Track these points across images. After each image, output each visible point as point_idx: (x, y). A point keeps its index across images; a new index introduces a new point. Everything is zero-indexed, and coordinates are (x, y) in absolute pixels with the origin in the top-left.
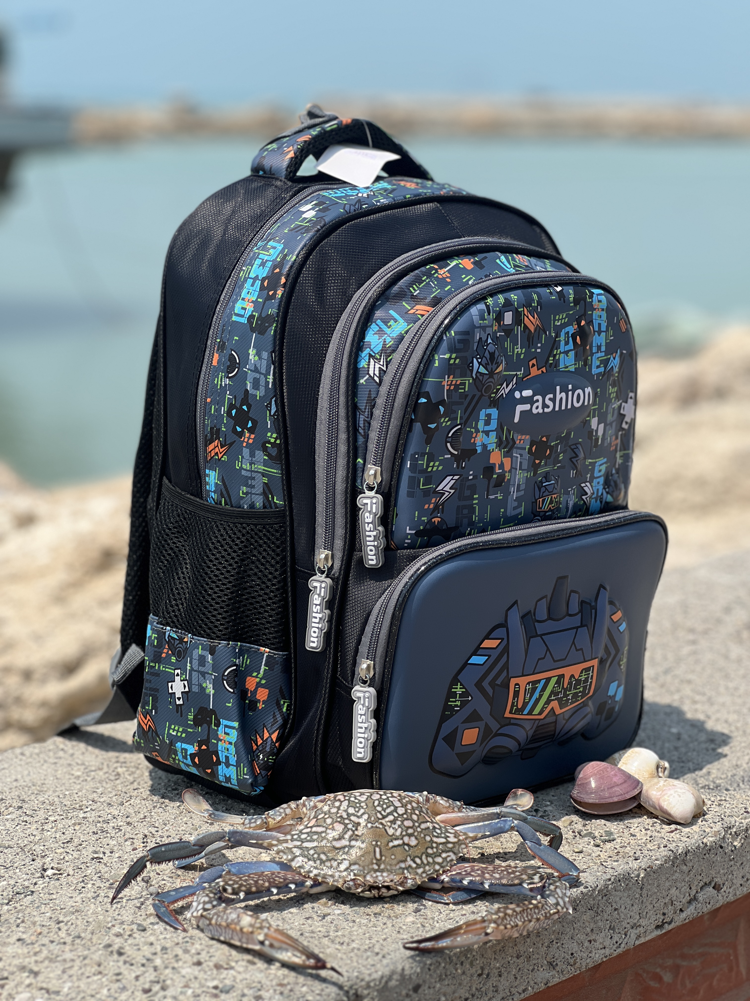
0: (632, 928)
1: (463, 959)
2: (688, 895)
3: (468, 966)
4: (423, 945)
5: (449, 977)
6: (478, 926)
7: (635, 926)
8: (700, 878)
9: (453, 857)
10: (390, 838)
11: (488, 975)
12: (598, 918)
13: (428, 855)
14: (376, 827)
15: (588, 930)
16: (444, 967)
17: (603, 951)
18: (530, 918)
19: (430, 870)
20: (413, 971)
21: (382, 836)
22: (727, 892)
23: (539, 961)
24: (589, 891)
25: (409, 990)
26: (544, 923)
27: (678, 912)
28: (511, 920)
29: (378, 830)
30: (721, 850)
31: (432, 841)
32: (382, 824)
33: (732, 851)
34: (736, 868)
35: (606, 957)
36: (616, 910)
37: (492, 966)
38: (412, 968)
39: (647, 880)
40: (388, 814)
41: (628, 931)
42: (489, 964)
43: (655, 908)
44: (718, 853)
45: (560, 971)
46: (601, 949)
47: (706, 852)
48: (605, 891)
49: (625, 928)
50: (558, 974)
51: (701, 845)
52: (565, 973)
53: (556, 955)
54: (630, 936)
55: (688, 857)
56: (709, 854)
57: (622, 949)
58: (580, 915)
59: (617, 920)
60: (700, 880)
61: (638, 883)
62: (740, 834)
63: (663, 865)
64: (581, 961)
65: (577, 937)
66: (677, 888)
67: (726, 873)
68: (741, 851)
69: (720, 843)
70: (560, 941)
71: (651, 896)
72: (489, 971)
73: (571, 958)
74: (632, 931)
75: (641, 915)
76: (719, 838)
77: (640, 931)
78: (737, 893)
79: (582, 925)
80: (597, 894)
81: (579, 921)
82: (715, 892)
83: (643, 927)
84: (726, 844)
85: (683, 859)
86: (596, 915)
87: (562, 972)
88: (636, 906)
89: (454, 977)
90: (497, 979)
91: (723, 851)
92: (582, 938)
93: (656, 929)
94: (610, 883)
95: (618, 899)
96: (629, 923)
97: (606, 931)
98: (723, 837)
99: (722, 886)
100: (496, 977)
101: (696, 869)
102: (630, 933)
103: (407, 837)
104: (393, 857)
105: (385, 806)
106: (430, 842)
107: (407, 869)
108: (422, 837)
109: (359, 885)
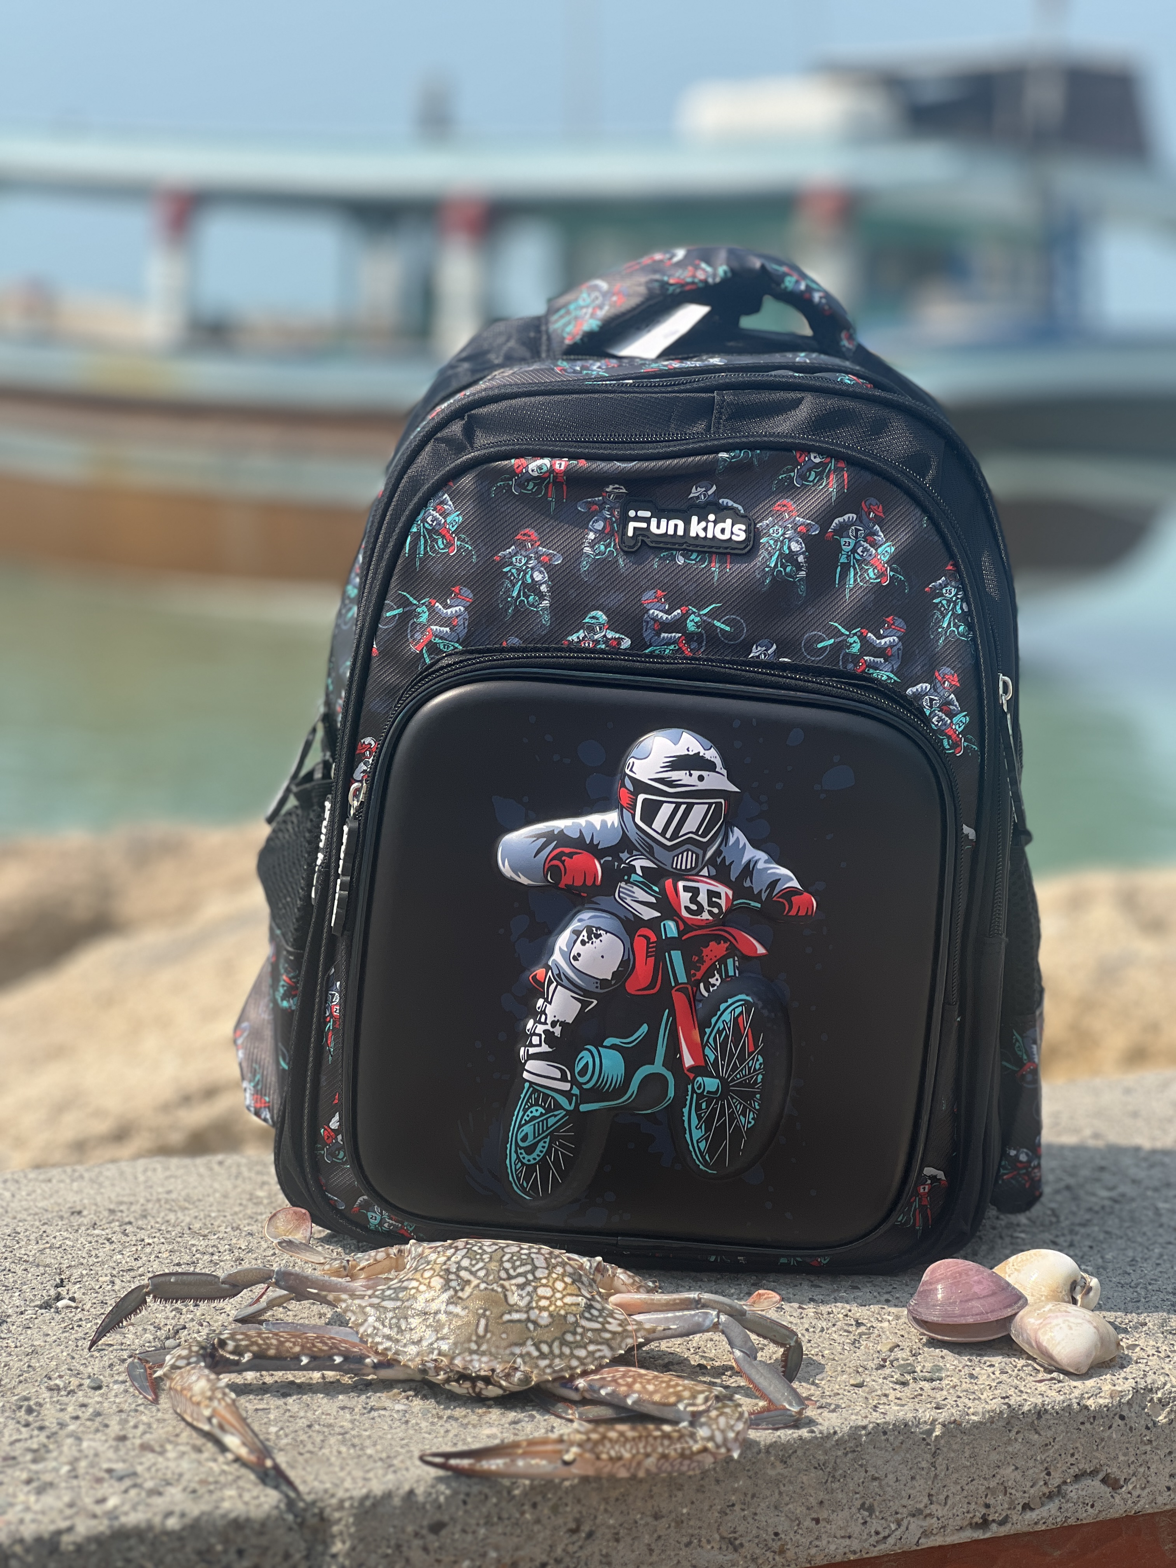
0: (914, 1516)
1: (539, 1499)
2: (1042, 1483)
3: (546, 1511)
4: (453, 1462)
5: (506, 1522)
6: (549, 1448)
7: (916, 1514)
8: (1073, 1460)
9: (606, 1352)
10: (509, 1308)
11: (590, 1535)
12: (836, 1485)
13: (563, 1343)
14: (493, 1290)
15: (813, 1501)
16: (496, 1505)
17: (847, 1542)
18: (649, 1450)
19: (559, 1365)
20: (430, 1499)
21: (496, 1303)
22: (1135, 1493)
23: (703, 1532)
24: (816, 1438)
25: (421, 1527)
26: (681, 1464)
27: (1020, 1507)
28: (613, 1447)
29: (494, 1293)
30: (1120, 1422)
31: (576, 1324)
32: (503, 1287)
33: (1147, 1428)
34: (1157, 1457)
35: (855, 1552)
36: (874, 1479)
37: (598, 1521)
38: (430, 1494)
39: (948, 1442)
40: (519, 1275)
41: (902, 1519)
42: (592, 1517)
43: (965, 1493)
44: (1114, 1426)
45: (749, 1556)
46: (842, 1537)
47: (1086, 1419)
48: (852, 1444)
49: (897, 1513)
50: (745, 1562)
51: (1075, 1406)
52: (760, 1561)
53: (741, 1529)
54: (907, 1529)
55: (1043, 1422)
56: (1091, 1424)
57: (889, 1547)
58: (794, 1474)
59: (878, 1497)
60: (1072, 1464)
61: (928, 1444)
62: (1169, 1402)
63: (985, 1424)
64: (797, 1550)
65: (787, 1508)
66: (1017, 1468)
67: (1133, 1462)
68: (1167, 1431)
69: (1118, 1409)
70: (748, 1508)
71: (956, 1470)
72: (594, 1528)
73: (773, 1540)
74: (912, 1520)
75: (934, 1499)
76: (1120, 1401)
77: (932, 1525)
78: (1160, 1500)
79: (798, 1490)
80: (833, 1446)
81: (791, 1482)
82: (1106, 1490)
83: (938, 1519)
84: (1133, 1415)
85: (1033, 1422)
86: (830, 1479)
87: (754, 1560)
88: (923, 1481)
89: (517, 1524)
90: (610, 1544)
91: (1126, 1424)
92: (798, 1511)
93: (968, 1528)
94: (863, 1432)
95: (880, 1462)
96: (904, 1506)
97: (854, 1510)
98: (1128, 1402)
99: (1122, 1483)
100: (608, 1541)
101: (1061, 1443)
102: (909, 1523)
103: (537, 1311)
104: (504, 1336)
105: (518, 1263)
106: (572, 1324)
107: (521, 1356)
108: (561, 1315)
109: (441, 1369)
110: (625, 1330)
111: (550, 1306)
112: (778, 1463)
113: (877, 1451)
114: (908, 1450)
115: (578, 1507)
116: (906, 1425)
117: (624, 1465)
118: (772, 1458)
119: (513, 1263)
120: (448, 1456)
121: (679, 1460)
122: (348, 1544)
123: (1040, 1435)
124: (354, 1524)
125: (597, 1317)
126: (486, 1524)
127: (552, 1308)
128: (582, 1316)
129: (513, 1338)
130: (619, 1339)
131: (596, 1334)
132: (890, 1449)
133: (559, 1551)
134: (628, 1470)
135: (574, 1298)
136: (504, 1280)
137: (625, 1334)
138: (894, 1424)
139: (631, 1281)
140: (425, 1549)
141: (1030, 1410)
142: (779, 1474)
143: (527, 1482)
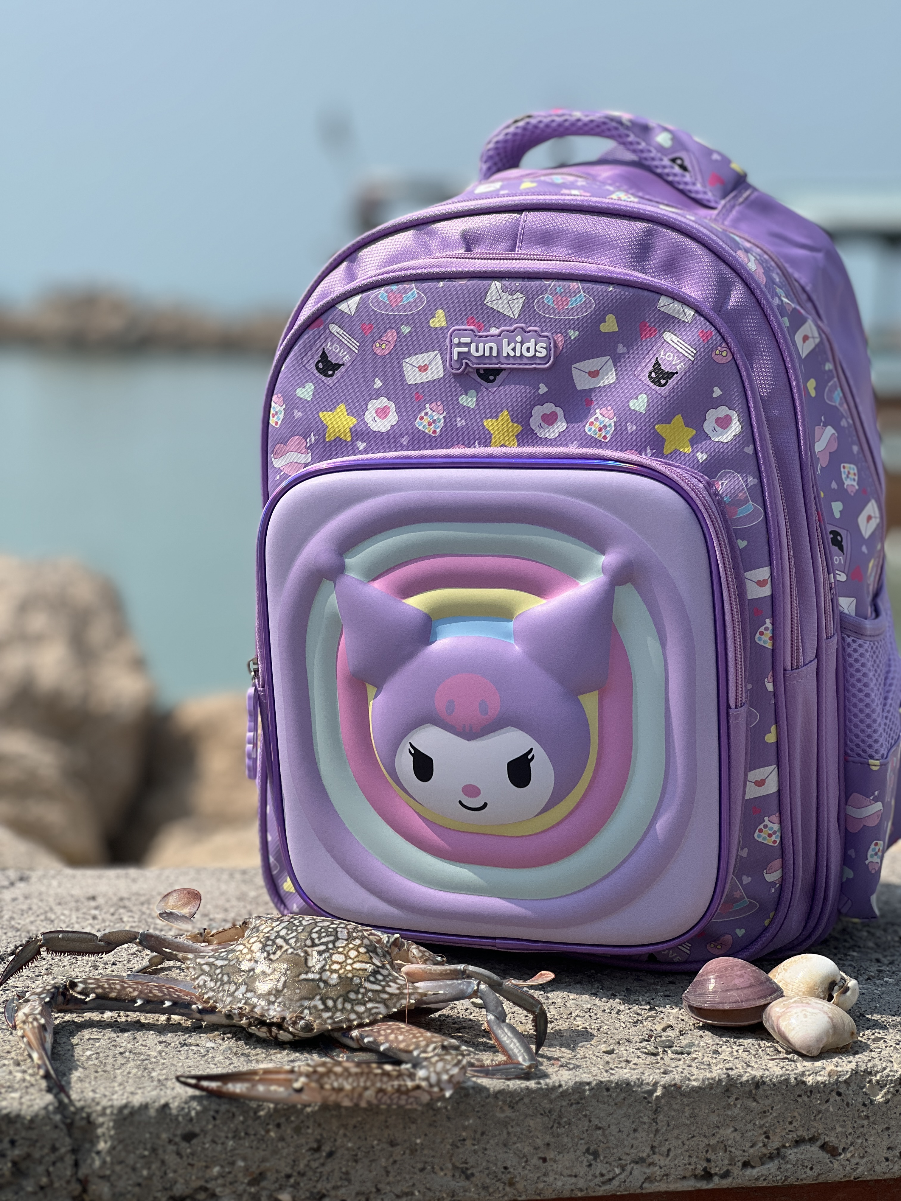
0: (637, 1163)
1: (283, 1120)
2: (761, 1145)
3: (289, 1131)
4: (205, 1084)
5: (252, 1137)
7: (640, 1161)
8: (791, 1127)
10: (306, 969)
11: (330, 1154)
12: (561, 1131)
15: (539, 1142)
16: (243, 1123)
17: (574, 1180)
20: (182, 1113)
22: (854, 1161)
23: (436, 1161)
24: (541, 1089)
25: (175, 1135)
27: (740, 1164)
30: (837, 1098)
32: (306, 952)
33: (864, 1105)
34: (874, 1131)
35: (581, 1190)
36: (598, 1128)
37: (338, 1143)
38: (183, 1109)
39: (668, 1102)
40: (322, 944)
41: (626, 1165)
42: (332, 1140)
43: (686, 1147)
44: (832, 1100)
45: (480, 1185)
46: (570, 1176)
47: (802, 1092)
48: (576, 1096)
49: (620, 1159)
50: (477, 1189)
51: (793, 1080)
52: (491, 1190)
53: (472, 1161)
54: (631, 1173)
55: (760, 1091)
56: (808, 1097)
57: (614, 1188)
58: (522, 1118)
59: (602, 1144)
60: (790, 1131)
61: (649, 1102)
62: (886, 1085)
63: (704, 1089)
64: (525, 1183)
65: (515, 1146)
66: (736, 1130)
67: (850, 1134)
68: (884, 1109)
69: (835, 1087)
70: (478, 1143)
71: (677, 1127)
72: (334, 1149)
73: (503, 1173)
74: (635, 1166)
75: (657, 1150)
76: (837, 1080)
77: (655, 1172)
78: (878, 1169)
79: (525, 1132)
80: (558, 1097)
81: (519, 1125)
82: (825, 1156)
83: (661, 1168)
84: (851, 1092)
85: (751, 1091)
86: (556, 1125)
87: (485, 1188)
88: (644, 1133)
89: (263, 1140)
90: (350, 1164)
91: (843, 1100)
92: (526, 1150)
93: (692, 1178)
94: (587, 1087)
95: (602, 1114)
96: (628, 1154)
97: (579, 1153)
98: (845, 1081)
99: (840, 1151)
100: (348, 1161)
101: (778, 1112)
102: (632, 1169)
103: (328, 973)
104: (298, 991)
105: (324, 934)
106: (357, 985)
107: (309, 1008)
108: (348, 978)
109: (244, 1015)
110: (402, 993)
111: (340, 969)
112: (506, 1108)
113: (601, 1105)
114: (630, 1105)
115: (318, 1131)
116: (628, 1084)
117: (347, 1096)
118: (500, 1103)
119: (320, 934)
120: (199, 1078)
121: (396, 1095)
122: (109, 1144)
123: (758, 1102)
124: (114, 1127)
125: (381, 981)
126: (234, 1137)
127: (341, 972)
128: (367, 979)
129: (304, 993)
130: (395, 1000)
131: (376, 994)
132: (613, 1104)
133: (302, 1166)
134: (351, 1100)
135: (364, 964)
136: (309, 947)
137: (400, 996)
138: (617, 1083)
139: (421, 954)
140: (179, 1154)
141: (748, 1081)
142: (507, 1117)
143: (272, 1106)
